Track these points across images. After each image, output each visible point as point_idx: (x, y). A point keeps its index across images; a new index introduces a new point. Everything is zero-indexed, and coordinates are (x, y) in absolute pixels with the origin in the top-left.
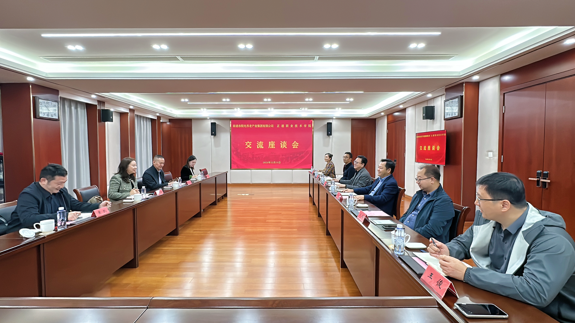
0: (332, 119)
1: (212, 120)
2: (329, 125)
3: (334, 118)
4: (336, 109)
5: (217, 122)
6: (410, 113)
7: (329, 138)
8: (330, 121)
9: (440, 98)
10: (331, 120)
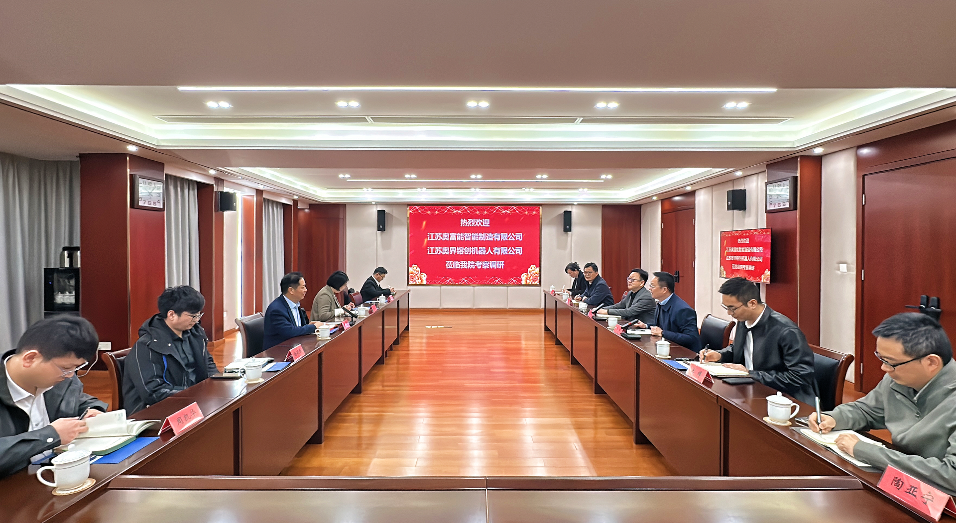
0: (572, 205)
1: (379, 206)
2: (567, 215)
3: (575, 203)
4: (579, 190)
5: (387, 210)
6: (702, 199)
7: (566, 235)
8: (569, 209)
9: (754, 178)
10: (570, 207)
